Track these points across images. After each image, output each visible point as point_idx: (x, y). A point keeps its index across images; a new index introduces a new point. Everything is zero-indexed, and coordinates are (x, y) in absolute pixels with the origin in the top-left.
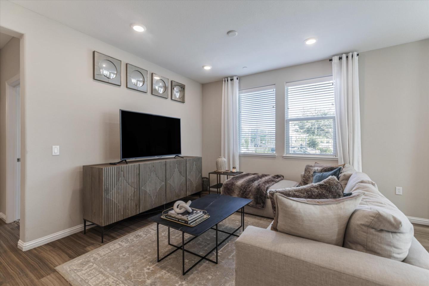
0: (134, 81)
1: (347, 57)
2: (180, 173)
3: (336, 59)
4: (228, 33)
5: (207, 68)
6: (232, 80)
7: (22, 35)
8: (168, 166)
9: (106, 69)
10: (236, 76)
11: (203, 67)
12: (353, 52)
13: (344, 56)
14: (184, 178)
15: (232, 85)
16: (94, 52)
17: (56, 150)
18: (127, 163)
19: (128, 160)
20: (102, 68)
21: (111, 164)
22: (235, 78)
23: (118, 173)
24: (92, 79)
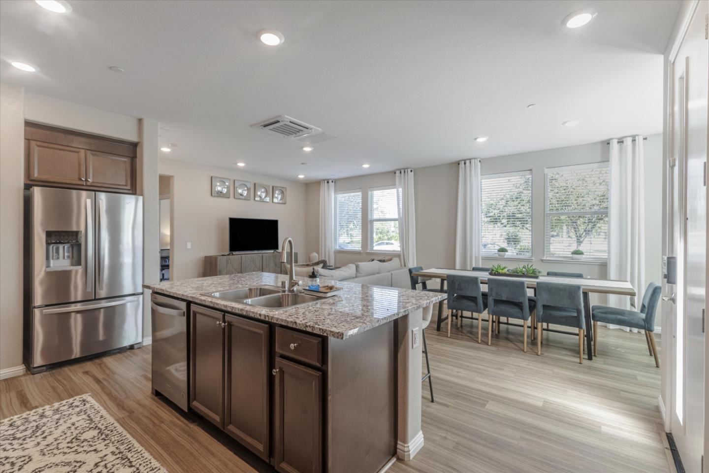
0: (240, 191)
1: (405, 172)
2: (276, 264)
3: (398, 172)
4: (302, 164)
5: (301, 176)
6: (328, 182)
7: (172, 177)
8: (264, 258)
9: (220, 186)
10: (331, 179)
11: (298, 175)
12: (407, 169)
13: (402, 171)
14: (280, 269)
15: (328, 187)
16: (212, 177)
17: (189, 246)
18: (233, 255)
19: (234, 253)
20: (217, 185)
21: (223, 255)
22: (330, 181)
23: (227, 261)
24: (210, 196)
